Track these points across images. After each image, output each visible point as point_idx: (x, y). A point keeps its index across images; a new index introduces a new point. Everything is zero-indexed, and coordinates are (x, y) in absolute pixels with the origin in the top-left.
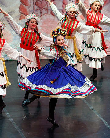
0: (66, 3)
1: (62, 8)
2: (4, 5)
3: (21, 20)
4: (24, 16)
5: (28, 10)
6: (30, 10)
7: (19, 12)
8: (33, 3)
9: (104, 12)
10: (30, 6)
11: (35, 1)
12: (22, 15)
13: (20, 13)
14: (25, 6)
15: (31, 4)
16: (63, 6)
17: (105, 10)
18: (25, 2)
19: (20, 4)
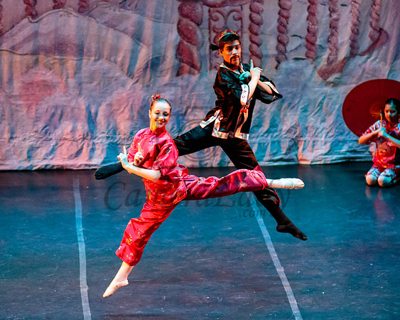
0: (285, 42)
1: (276, 53)
2: (141, 42)
3: (180, 77)
4: (187, 67)
5: (196, 55)
6: (202, 54)
7: (176, 58)
8: (209, 39)
9: (374, 63)
10: (202, 45)
11: (214, 35)
12: (183, 64)
13: (177, 62)
14: (189, 44)
15: (203, 42)
16: (277, 48)
17: (376, 58)
18: (189, 36)
19: (178, 41)
